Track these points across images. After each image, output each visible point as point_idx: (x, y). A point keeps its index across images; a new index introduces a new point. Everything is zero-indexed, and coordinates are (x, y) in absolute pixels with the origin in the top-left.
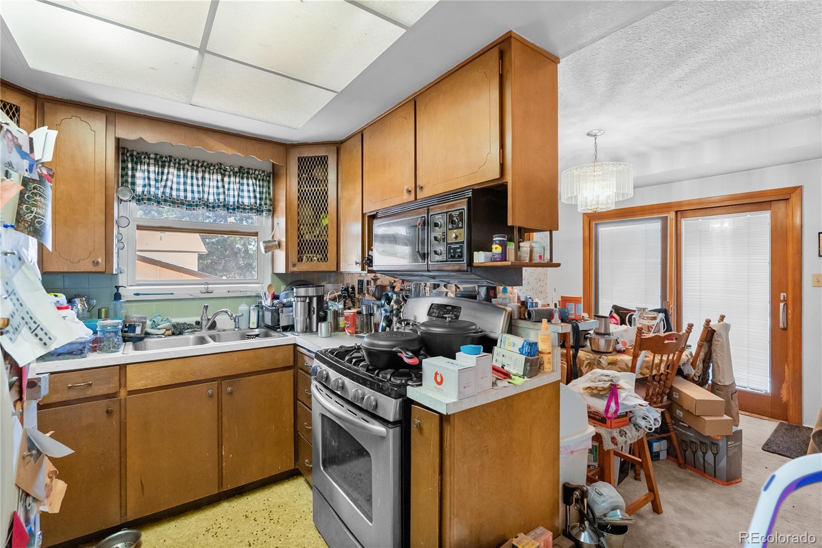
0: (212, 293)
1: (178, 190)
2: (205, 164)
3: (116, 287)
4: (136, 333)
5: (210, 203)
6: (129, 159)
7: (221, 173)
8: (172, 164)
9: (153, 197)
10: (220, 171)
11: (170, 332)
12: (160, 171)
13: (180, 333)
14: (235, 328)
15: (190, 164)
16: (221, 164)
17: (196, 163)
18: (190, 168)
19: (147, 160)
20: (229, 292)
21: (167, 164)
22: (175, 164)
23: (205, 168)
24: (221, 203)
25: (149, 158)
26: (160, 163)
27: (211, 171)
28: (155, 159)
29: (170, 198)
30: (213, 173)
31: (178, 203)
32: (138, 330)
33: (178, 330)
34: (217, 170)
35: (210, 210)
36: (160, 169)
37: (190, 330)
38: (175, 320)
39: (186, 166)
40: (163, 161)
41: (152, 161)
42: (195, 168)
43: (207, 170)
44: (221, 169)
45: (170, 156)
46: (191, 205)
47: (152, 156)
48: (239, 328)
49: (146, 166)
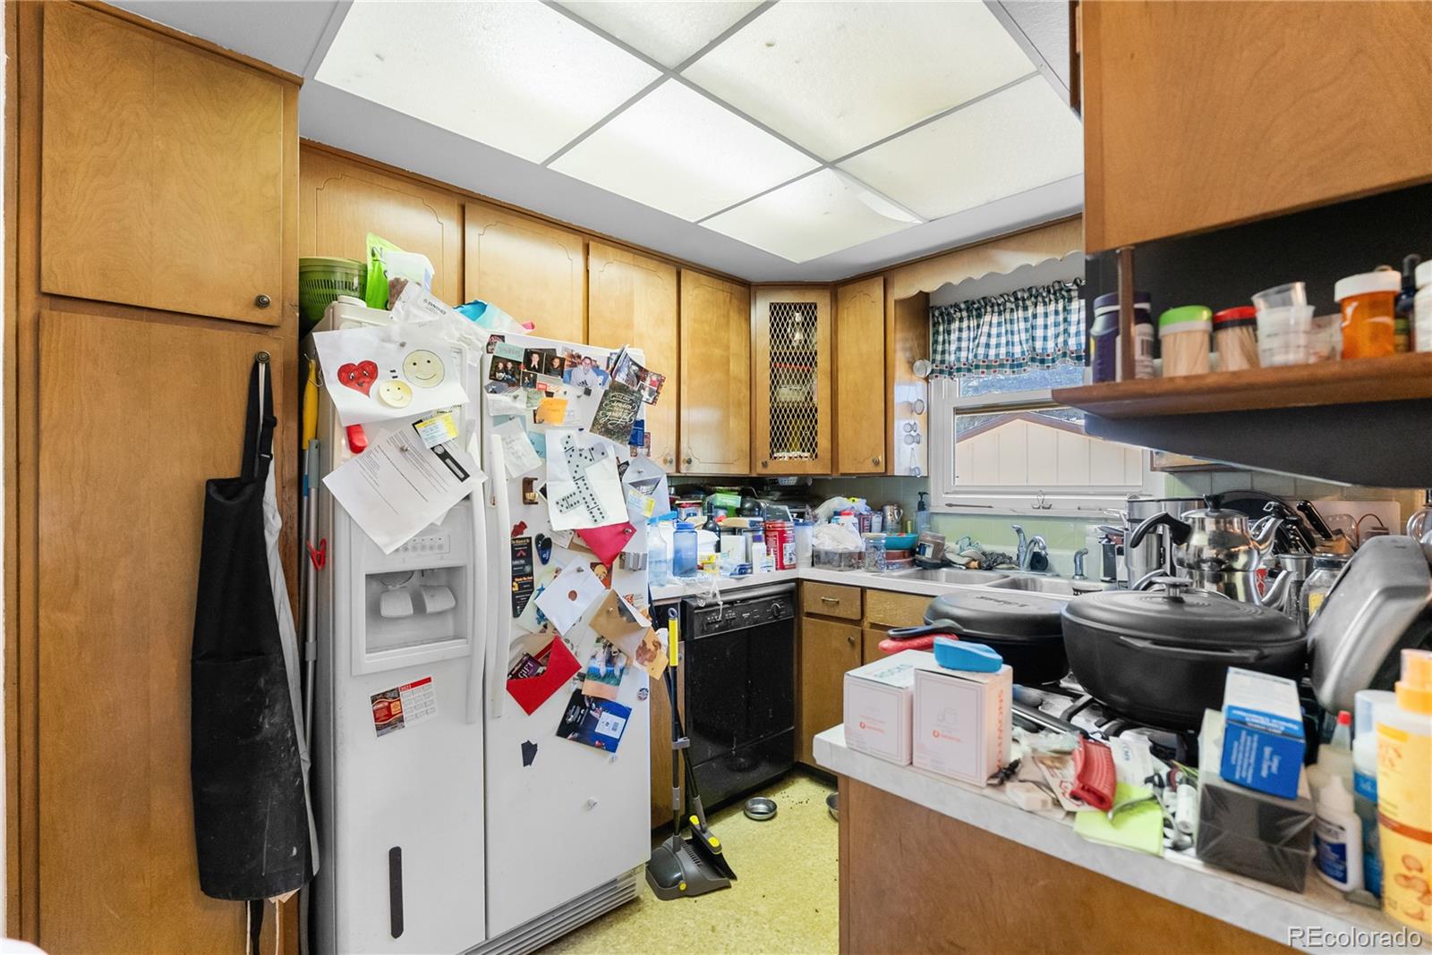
0: (1049, 508)
1: (998, 346)
2: (1034, 291)
3: (920, 493)
4: (926, 556)
5: (1048, 355)
6: (941, 321)
7: (1063, 297)
8: (989, 309)
9: (964, 364)
10: (1061, 293)
11: (975, 564)
12: (976, 324)
13: (990, 568)
14: (1076, 575)
15: (1012, 299)
16: (1059, 282)
17: (1019, 295)
18: (1013, 306)
19: (958, 314)
20: (1079, 509)
21: (983, 310)
22: (992, 306)
23: (1036, 297)
24: (1059, 350)
25: (961, 310)
26: (974, 313)
27: (1047, 300)
28: (968, 310)
29: (984, 362)
30: (1050, 300)
31: (995, 367)
32: (929, 553)
33: (989, 563)
34: (1055, 294)
35: (1048, 367)
36: (975, 321)
37: (1004, 566)
38: (988, 548)
39: (1008, 305)
40: (976, 308)
41: (965, 314)
42: (1021, 303)
43: (1040, 299)
44: (1061, 289)
45: (984, 298)
46: (1020, 365)
47: (963, 306)
48: (1082, 575)
49: (957, 322)
